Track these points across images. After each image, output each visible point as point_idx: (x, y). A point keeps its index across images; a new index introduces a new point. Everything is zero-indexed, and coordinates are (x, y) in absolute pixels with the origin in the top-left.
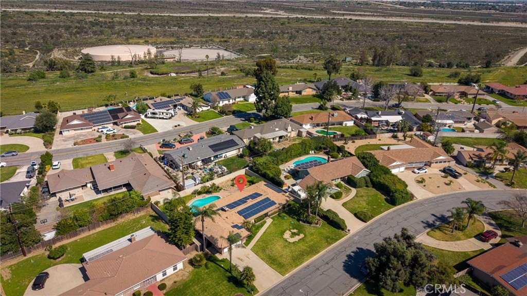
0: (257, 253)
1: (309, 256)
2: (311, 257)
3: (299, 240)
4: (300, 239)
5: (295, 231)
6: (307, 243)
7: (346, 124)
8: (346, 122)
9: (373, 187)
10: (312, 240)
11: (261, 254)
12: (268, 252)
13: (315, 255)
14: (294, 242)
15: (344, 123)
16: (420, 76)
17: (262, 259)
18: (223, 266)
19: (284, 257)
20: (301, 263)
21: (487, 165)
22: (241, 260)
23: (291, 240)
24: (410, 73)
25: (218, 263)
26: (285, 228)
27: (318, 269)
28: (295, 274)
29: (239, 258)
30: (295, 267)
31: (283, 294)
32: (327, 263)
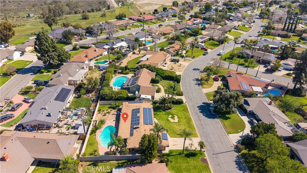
2: (192, 122)
4: (178, 118)
5: (170, 116)
6: (182, 118)
7: (104, 54)
8: (104, 53)
9: (163, 80)
10: (181, 115)
11: (178, 136)
12: (178, 133)
13: (191, 120)
15: (103, 54)
16: (88, 19)
18: (175, 154)
20: (194, 127)
21: (180, 53)
22: (176, 145)
23: (176, 121)
24: (82, 18)
25: (171, 155)
26: (165, 118)
27: (202, 125)
28: (199, 133)
29: (174, 145)
30: (195, 130)
31: (210, 144)
32: (200, 120)
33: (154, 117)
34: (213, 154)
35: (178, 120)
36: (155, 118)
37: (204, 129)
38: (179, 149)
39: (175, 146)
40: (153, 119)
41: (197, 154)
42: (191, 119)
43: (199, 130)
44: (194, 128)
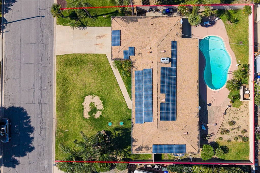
0: (97, 56)
1: (59, 97)
2: (57, 97)
3: (83, 106)
4: (83, 109)
5: (97, 115)
6: (74, 110)
10: (74, 119)
11: (93, 58)
12: (90, 66)
13: (57, 103)
14: (84, 99)
17: (87, 54)
18: (104, 16)
19: (74, 75)
22: (100, 37)
23: (88, 100)
26: (109, 109)
27: (41, 89)
28: (52, 67)
29: (103, 36)
30: (57, 74)
31: (42, 39)
32: (40, 103)
33: (130, 111)
34: (44, 17)
35: (83, 101)
36: (130, 108)
37: (41, 77)
38: (95, 27)
39: (100, 34)
40: (134, 104)
41: (70, 16)
42: (57, 107)
43: (51, 74)
44: (59, 80)
